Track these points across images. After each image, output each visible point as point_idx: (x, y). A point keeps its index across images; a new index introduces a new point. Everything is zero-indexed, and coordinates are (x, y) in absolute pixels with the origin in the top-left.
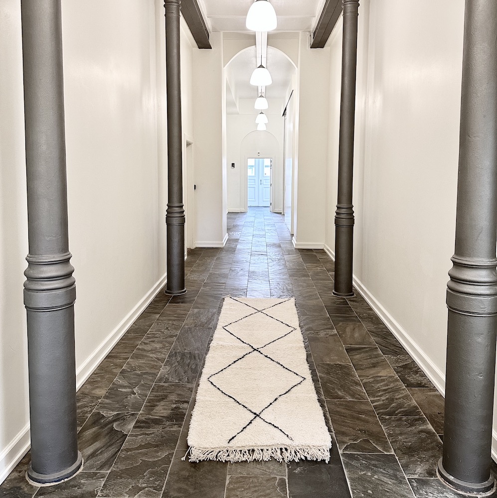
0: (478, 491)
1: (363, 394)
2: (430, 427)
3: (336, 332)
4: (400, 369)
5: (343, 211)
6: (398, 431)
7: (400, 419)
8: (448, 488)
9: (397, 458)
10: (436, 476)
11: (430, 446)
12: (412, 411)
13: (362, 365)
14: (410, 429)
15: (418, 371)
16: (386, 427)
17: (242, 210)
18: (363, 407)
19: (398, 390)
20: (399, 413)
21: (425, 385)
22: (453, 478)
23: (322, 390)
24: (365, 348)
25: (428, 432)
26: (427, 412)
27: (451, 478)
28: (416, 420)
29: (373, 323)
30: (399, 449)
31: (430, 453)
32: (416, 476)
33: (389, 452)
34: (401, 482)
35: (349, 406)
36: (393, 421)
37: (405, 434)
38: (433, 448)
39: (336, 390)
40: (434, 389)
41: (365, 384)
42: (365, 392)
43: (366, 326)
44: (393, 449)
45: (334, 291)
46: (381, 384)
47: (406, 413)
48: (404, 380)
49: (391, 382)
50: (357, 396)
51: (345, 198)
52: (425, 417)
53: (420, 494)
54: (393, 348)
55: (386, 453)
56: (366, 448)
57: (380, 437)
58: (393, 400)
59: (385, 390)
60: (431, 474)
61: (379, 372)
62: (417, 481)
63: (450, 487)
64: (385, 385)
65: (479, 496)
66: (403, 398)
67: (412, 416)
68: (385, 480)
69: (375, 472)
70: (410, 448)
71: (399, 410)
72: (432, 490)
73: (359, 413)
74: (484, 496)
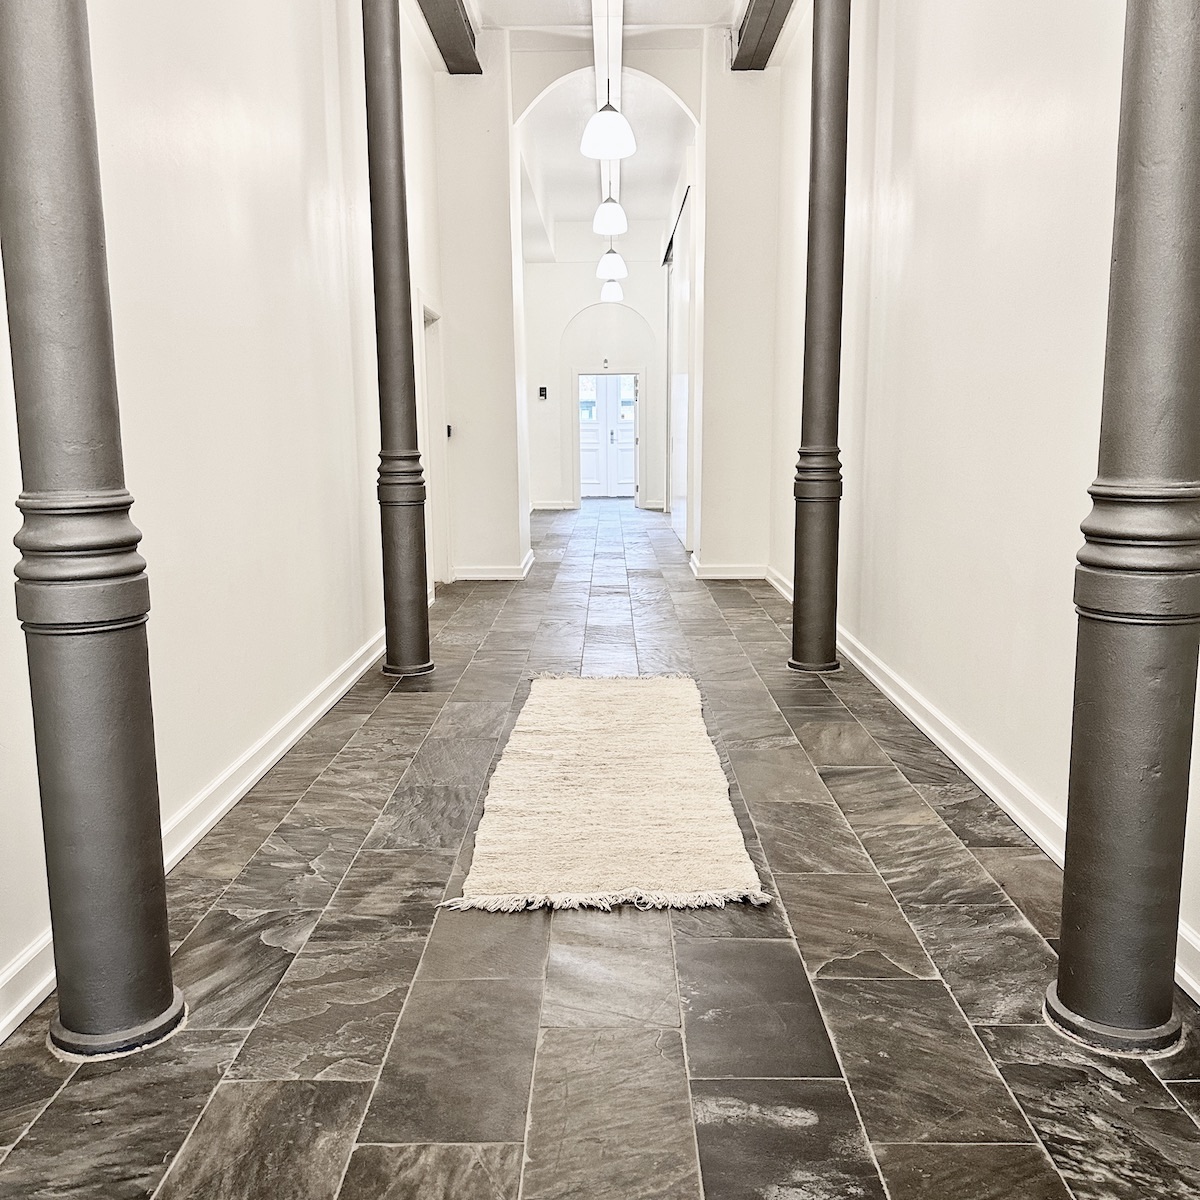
0: (1144, 1046)
1: (864, 861)
2: (1026, 924)
3: (797, 741)
4: (951, 812)
5: (815, 462)
6: (948, 933)
7: (954, 911)
8: (1072, 1044)
9: (947, 986)
10: (1039, 1019)
11: (1027, 962)
12: (986, 894)
13: (859, 804)
14: (977, 929)
15: (996, 814)
16: (919, 927)
17: (567, 504)
18: (865, 887)
19: (948, 852)
20: (951, 898)
21: (1011, 841)
22: (1082, 1019)
23: (763, 854)
24: (865, 770)
25: (1022, 935)
26: (1018, 895)
27: (1079, 1020)
28: (993, 911)
29: (885, 721)
30: (951, 968)
31: (1027, 975)
32: (994, 1022)
33: (927, 974)
34: (957, 1034)
35: (827, 885)
36: (937, 914)
37: (965, 939)
38: (1034, 966)
39: (798, 854)
40: (1036, 848)
41: (867, 843)
42: (868, 856)
43: (867, 730)
44: (937, 970)
45: (791, 660)
46: (907, 841)
47: (968, 899)
48: (961, 833)
49: (930, 837)
50: (850, 865)
51: (819, 431)
52: (1013, 904)
53: (1004, 1057)
54: (934, 769)
55: (921, 978)
56: (872, 970)
57: (904, 947)
58: (935, 873)
59: (915, 853)
60: (1029, 1016)
61: (901, 818)
62: (996, 1030)
63: (1074, 1041)
64: (917, 843)
65: (1146, 1059)
66: (960, 867)
67: (984, 903)
68: (920, 1030)
69: (895, 1016)
70: (978, 966)
71: (951, 893)
72: (1032, 1047)
73: (855, 898)
74: (1156, 1057)
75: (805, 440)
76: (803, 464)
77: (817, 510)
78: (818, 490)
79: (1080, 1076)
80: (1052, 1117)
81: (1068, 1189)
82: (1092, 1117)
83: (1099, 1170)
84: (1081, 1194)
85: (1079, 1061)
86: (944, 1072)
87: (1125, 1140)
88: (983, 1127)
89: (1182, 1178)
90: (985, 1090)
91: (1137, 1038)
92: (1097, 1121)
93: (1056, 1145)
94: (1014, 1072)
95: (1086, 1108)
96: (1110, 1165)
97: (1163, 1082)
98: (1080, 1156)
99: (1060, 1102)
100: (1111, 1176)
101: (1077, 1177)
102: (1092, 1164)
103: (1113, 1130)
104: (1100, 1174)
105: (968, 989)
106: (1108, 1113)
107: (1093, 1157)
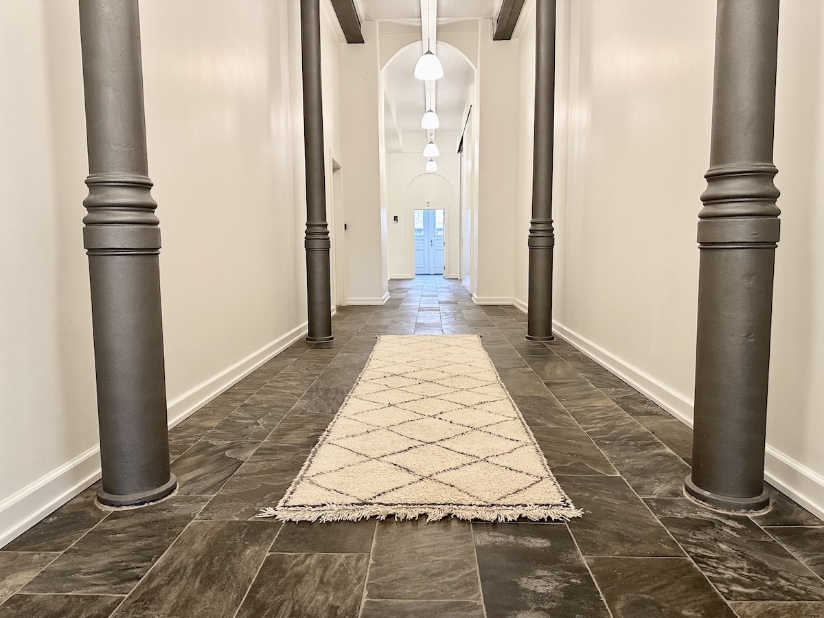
0: (748, 508)
1: (571, 423)
2: (668, 450)
3: (531, 370)
4: (621, 400)
5: (540, 227)
6: (623, 455)
7: (626, 444)
8: (702, 508)
9: (625, 479)
10: (682, 495)
11: (672, 468)
12: (644, 436)
13: (568, 397)
14: (640, 453)
15: (646, 401)
17: (408, 277)
18: (572, 433)
19: (620, 418)
20: (623, 439)
21: (657, 413)
22: (709, 493)
24: (571, 382)
25: (667, 456)
26: (662, 437)
27: (707, 494)
28: (649, 444)
29: (579, 361)
30: (627, 472)
31: (672, 474)
32: (656, 497)
33: (613, 475)
35: (550, 432)
36: (615, 446)
37: (633, 458)
38: (675, 470)
39: (534, 418)
40: (670, 416)
41: (573, 414)
42: (573, 420)
43: (571, 365)
44: (618, 472)
45: (527, 335)
46: (595, 413)
47: (633, 439)
48: (628, 409)
49: (609, 411)
50: (563, 423)
52: (660, 441)
54: (608, 382)
55: (608, 476)
56: (580, 471)
57: (598, 461)
58: (614, 427)
59: (601, 418)
60: (675, 493)
61: (592, 403)
62: (656, 500)
63: (704, 506)
64: (602, 414)
65: (749, 516)
66: (628, 425)
67: (643, 442)
68: (610, 500)
69: (595, 493)
70: (642, 469)
71: (623, 436)
72: (679, 509)
73: (567, 438)
74: (755, 515)
75: (533, 216)
76: (533, 228)
77: (541, 253)
78: (541, 242)
79: (710, 524)
80: (695, 544)
81: (710, 582)
82: (720, 545)
83: (728, 572)
84: (718, 585)
85: (708, 516)
86: (627, 521)
87: (743, 557)
88: (652, 549)
89: (781, 577)
90: (652, 530)
91: (743, 503)
92: (723, 547)
93: (698, 558)
94: (669, 522)
95: (716, 540)
96: (735, 570)
97: (762, 527)
98: (715, 565)
99: (699, 537)
100: (736, 575)
101: (715, 575)
102: (723, 569)
103: (734, 551)
104: (729, 574)
105: (637, 481)
106: (730, 542)
107: (723, 565)
